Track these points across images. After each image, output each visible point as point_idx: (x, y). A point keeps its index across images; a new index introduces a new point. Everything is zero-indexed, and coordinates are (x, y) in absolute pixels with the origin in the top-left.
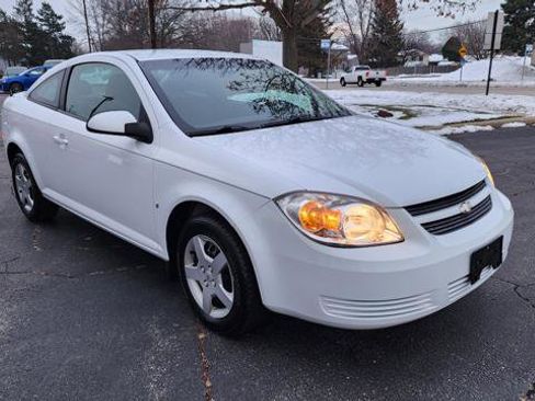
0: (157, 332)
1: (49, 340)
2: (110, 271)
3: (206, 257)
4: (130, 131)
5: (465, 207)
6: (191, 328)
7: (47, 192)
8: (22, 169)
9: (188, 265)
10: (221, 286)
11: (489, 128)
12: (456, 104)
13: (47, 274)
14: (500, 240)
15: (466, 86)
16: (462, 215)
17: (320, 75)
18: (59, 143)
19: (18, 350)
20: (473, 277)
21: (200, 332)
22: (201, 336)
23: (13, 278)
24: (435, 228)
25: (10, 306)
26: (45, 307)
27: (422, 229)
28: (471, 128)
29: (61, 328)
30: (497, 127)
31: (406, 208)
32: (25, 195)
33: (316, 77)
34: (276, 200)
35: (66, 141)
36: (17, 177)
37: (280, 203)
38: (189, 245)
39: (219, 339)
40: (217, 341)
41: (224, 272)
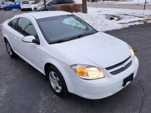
0: (43, 95)
1: (16, 97)
2: (32, 75)
3: (54, 77)
4: (34, 41)
5: (123, 66)
6: (51, 94)
7: (15, 51)
8: (8, 44)
9: (50, 78)
10: (58, 85)
11: (143, 23)
12: (134, 13)
13: (16, 75)
14: (133, 74)
15: (139, 5)
16: (122, 68)
17: (95, 1)
18: (16, 40)
19: (8, 99)
20: (124, 85)
21: (54, 95)
22: (54, 96)
23: (7, 77)
24: (113, 73)
25: (6, 86)
26: (15, 86)
27: (110, 74)
28: (137, 23)
29: (19, 93)
30: (145, 23)
31: (106, 68)
32: (9, 51)
33: (94, 2)
34: (71, 66)
35: (18, 40)
36: (7, 46)
37: (72, 67)
38: (50, 73)
39: (58, 97)
40: (58, 98)
41: (59, 81)
